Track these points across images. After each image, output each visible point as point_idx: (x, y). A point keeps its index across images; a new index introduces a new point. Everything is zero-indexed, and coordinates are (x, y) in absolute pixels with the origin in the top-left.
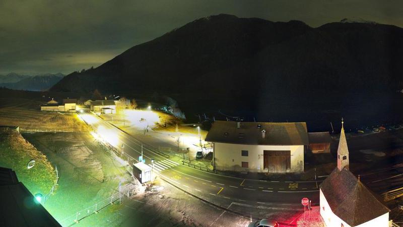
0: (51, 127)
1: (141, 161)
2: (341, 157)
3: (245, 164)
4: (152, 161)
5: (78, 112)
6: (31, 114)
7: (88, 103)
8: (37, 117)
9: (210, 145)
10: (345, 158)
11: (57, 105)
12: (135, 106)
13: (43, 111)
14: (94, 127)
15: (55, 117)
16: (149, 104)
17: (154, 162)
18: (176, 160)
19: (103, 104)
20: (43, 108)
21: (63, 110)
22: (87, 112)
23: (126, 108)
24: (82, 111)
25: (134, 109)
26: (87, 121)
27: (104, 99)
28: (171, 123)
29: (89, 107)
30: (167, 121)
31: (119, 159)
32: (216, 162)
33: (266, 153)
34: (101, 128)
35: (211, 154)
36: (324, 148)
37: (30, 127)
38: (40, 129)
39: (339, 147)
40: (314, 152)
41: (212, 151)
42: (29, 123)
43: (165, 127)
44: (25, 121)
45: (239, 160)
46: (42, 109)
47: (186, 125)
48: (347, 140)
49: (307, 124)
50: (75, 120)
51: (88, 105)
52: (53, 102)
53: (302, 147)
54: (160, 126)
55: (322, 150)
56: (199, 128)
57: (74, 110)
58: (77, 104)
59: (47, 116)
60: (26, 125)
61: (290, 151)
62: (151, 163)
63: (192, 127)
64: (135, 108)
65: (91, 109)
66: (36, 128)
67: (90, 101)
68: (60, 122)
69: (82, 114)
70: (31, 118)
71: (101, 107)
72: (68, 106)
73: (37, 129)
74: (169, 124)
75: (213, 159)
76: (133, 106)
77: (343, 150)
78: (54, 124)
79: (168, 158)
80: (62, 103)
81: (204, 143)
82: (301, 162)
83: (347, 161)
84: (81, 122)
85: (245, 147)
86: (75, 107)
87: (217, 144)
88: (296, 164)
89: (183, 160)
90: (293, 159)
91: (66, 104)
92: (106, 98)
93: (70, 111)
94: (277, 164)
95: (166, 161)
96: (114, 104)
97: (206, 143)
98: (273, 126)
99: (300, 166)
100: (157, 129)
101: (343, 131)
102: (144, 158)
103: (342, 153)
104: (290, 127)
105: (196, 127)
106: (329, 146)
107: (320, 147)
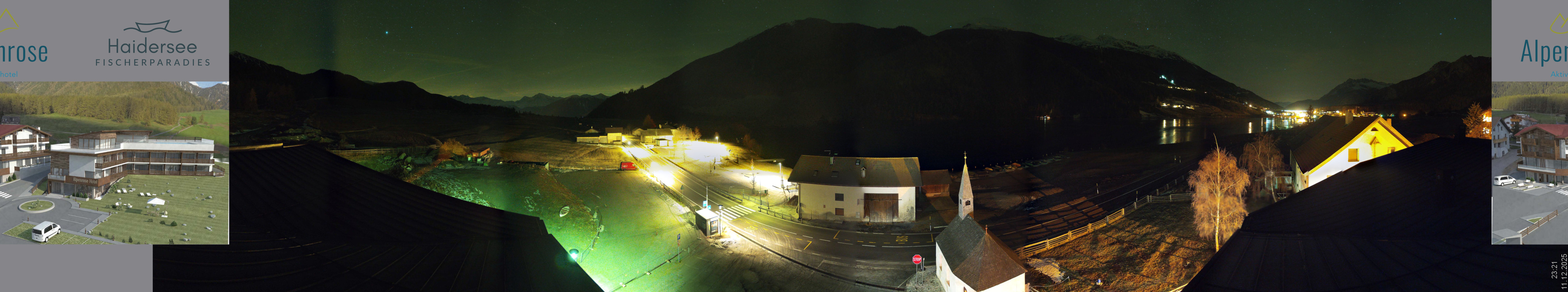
0: (589, 164)
1: (705, 207)
2: (964, 202)
3: (839, 211)
4: (720, 207)
5: (624, 144)
6: (564, 147)
7: (637, 132)
8: (572, 151)
9: (794, 187)
10: (968, 203)
11: (597, 135)
12: (697, 136)
13: (579, 143)
14: (645, 163)
15: (595, 152)
16: (716, 133)
17: (722, 209)
18: (751, 205)
19: (656, 133)
20: (579, 139)
21: (605, 142)
22: (635, 144)
23: (687, 139)
24: (629, 143)
25: (697, 141)
26: (635, 156)
27: (659, 128)
28: (745, 158)
29: (638, 137)
30: (740, 156)
31: (677, 204)
32: (802, 208)
33: (868, 197)
34: (653, 164)
35: (795, 197)
36: (942, 190)
37: (564, 163)
38: (576, 165)
39: (961, 188)
40: (930, 195)
41: (797, 194)
42: (562, 159)
43: (737, 163)
44: (556, 156)
45: (832, 205)
46: (578, 141)
47: (764, 160)
48: (971, 180)
49: (920, 160)
50: (620, 155)
51: (638, 135)
52: (592, 131)
53: (914, 189)
54: (731, 162)
55: (940, 194)
56: (780, 164)
57: (620, 141)
58: (623, 133)
59: (585, 150)
60: (557, 161)
61: (897, 195)
62: (718, 210)
63: (772, 163)
64: (699, 139)
65: (642, 140)
66: (571, 164)
67: (640, 129)
68: (602, 157)
69: (630, 146)
70: (563, 151)
71: (654, 137)
72: (612, 136)
73: (572, 166)
74: (743, 159)
75: (799, 204)
76: (696, 136)
77: (966, 193)
78: (594, 159)
79: (740, 203)
80: (605, 134)
81: (788, 184)
82: (912, 208)
83: (971, 206)
84: (629, 157)
85: (839, 189)
86: (621, 137)
87: (803, 185)
88: (906, 211)
89: (759, 206)
90: (901, 204)
91: (609, 134)
92: (660, 126)
93: (614, 143)
94: (881, 211)
95: (737, 207)
96: (670, 133)
97: (790, 183)
98: (876, 162)
99: (910, 212)
100: (727, 166)
101: (965, 168)
102: (709, 203)
103: (964, 197)
104: (898, 164)
105: (776, 163)
106: (947, 189)
107: (936, 189)
